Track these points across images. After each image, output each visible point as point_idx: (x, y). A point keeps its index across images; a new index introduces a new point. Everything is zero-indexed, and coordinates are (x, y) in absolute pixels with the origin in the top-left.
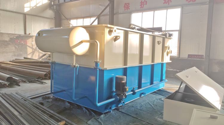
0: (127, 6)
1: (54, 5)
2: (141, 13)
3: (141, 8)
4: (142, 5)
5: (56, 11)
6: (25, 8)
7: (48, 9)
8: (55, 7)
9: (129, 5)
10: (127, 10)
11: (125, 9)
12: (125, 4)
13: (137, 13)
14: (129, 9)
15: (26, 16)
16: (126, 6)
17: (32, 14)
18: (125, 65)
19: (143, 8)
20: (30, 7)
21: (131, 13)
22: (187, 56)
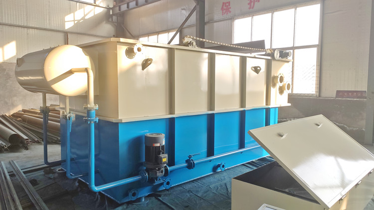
0: (226, 7)
1: (113, 15)
2: (250, 18)
3: (250, 8)
4: (252, 4)
5: (116, 24)
6: (66, 23)
7: (105, 22)
8: (114, 18)
9: (229, 5)
10: (227, 14)
11: (223, 12)
12: (223, 3)
13: (244, 17)
14: (230, 12)
15: (67, 35)
16: (224, 7)
17: (79, 31)
18: (171, 113)
19: (253, 8)
20: (74, 21)
21: (232, 19)
22: (334, 95)
